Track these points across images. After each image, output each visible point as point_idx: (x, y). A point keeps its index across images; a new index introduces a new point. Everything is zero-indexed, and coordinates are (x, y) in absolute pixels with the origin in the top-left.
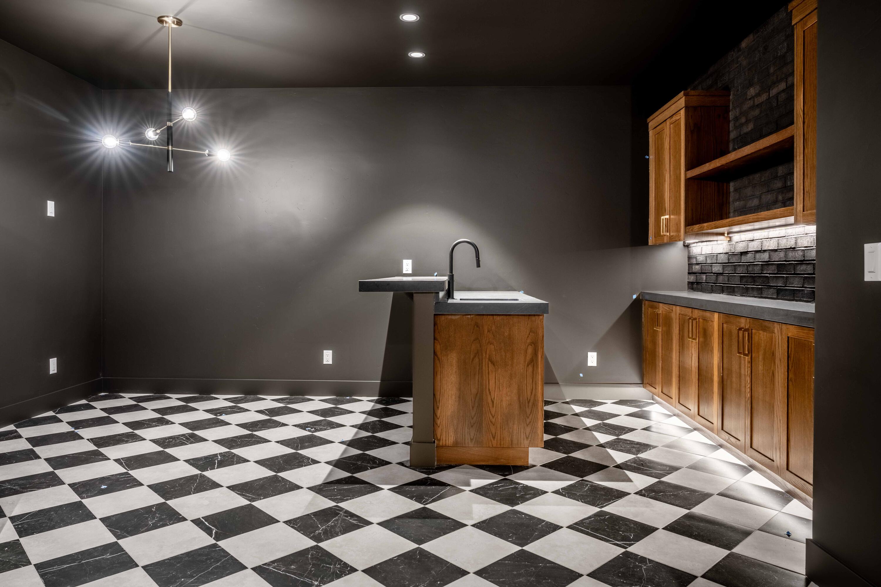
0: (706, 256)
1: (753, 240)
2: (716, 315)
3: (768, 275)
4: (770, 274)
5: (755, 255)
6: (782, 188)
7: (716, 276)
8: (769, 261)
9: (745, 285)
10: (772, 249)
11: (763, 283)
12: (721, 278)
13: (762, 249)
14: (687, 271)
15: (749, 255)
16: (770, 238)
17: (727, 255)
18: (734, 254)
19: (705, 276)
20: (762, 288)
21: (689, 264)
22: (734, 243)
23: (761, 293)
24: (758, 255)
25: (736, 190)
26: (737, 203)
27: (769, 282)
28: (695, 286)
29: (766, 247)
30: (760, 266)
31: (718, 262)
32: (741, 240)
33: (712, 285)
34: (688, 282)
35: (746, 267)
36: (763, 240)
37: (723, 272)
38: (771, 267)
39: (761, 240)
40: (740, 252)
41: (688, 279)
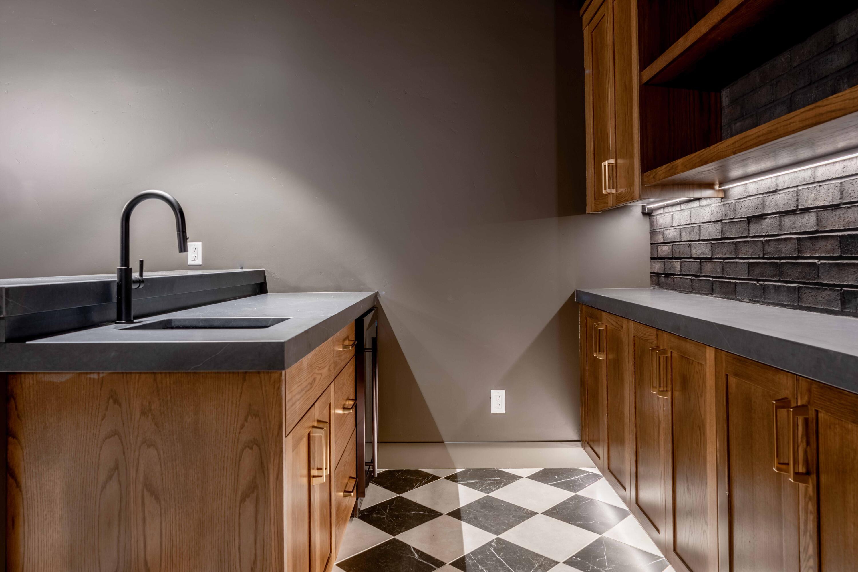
0: (680, 229)
1: (775, 192)
2: (710, 354)
3: (816, 261)
4: (819, 258)
5: (780, 221)
6: (848, 67)
7: (698, 264)
8: (817, 232)
9: (758, 281)
10: (826, 204)
11: (804, 277)
12: (708, 267)
13: (797, 206)
14: (649, 255)
15: (767, 222)
16: (819, 182)
17: (720, 224)
18: (733, 222)
19: (679, 263)
20: (799, 288)
21: (651, 244)
22: (733, 201)
23: (799, 298)
24: (788, 221)
25: (733, 102)
26: (738, 124)
27: (818, 276)
28: (662, 279)
29: (809, 202)
30: (793, 242)
31: (701, 238)
32: (747, 195)
33: (691, 279)
34: (651, 273)
35: (760, 245)
36: (800, 188)
37: (712, 255)
38: (822, 243)
39: (795, 189)
40: (747, 218)
41: (651, 268)
